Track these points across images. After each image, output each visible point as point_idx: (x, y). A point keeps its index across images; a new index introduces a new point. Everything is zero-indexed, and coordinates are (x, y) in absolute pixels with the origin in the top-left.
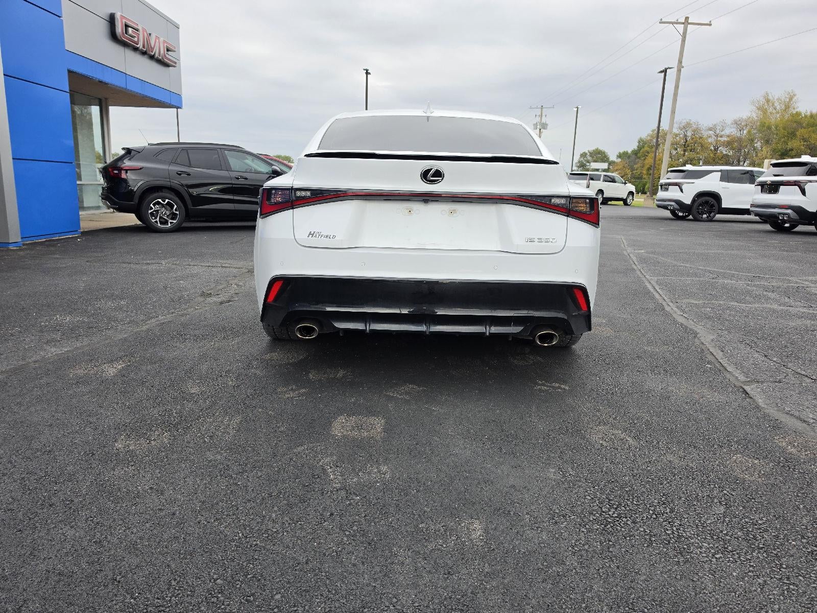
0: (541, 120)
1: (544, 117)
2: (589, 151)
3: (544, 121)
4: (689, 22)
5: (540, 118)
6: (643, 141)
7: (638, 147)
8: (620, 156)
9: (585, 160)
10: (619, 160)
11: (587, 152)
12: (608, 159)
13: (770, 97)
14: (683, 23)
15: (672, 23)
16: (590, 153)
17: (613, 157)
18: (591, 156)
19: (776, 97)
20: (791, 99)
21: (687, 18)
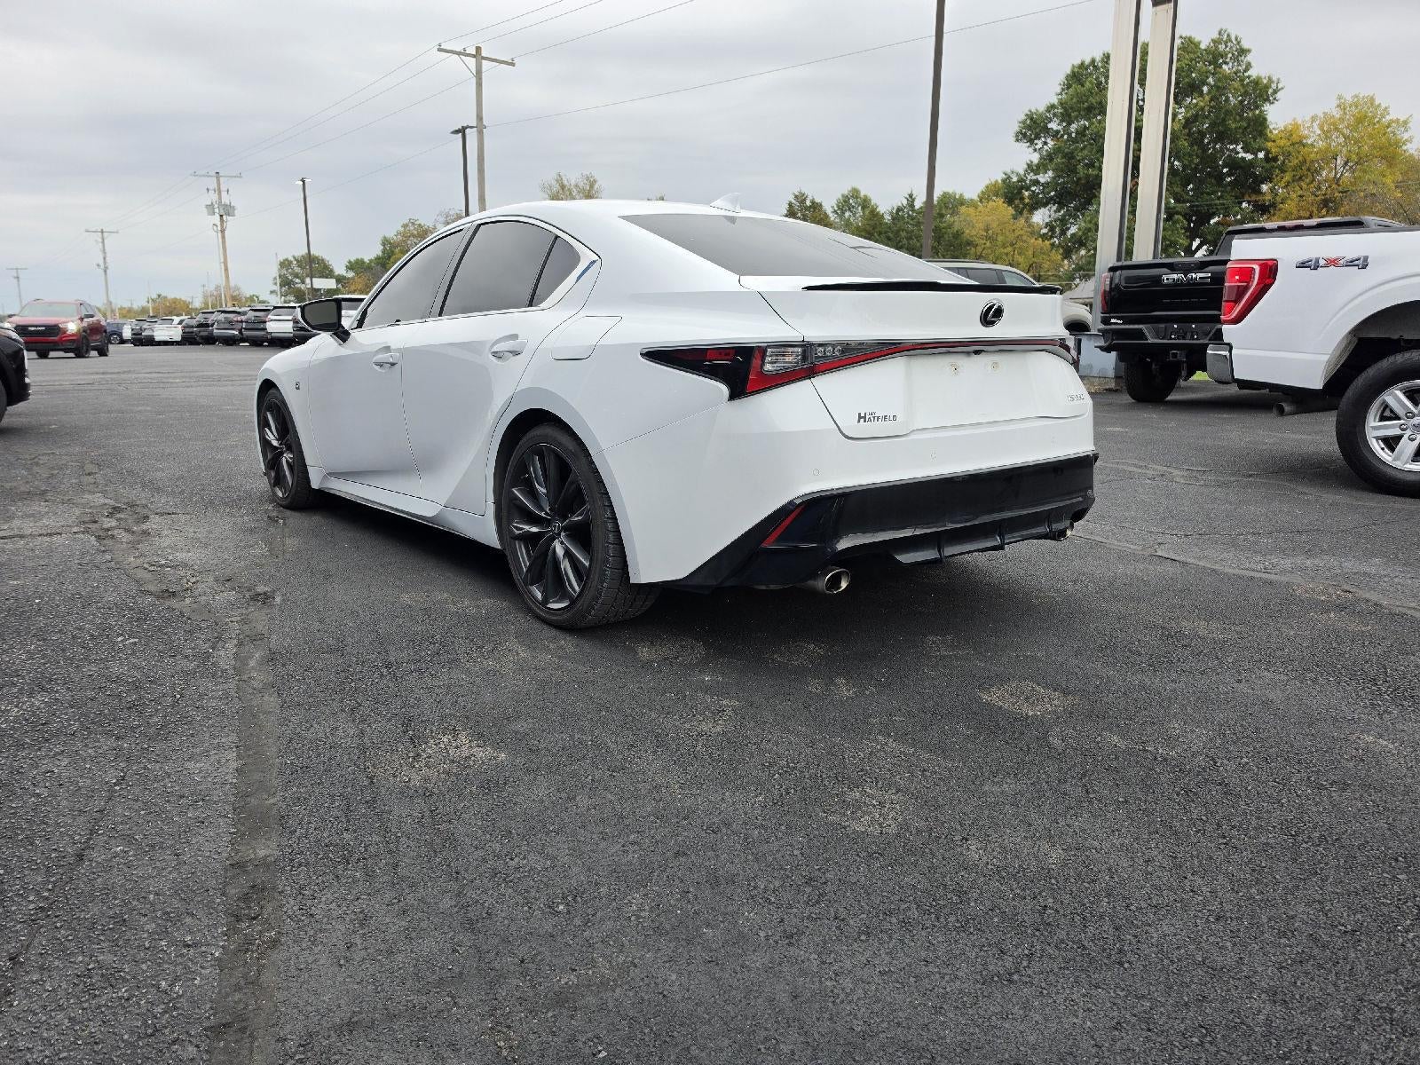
0: (220, 198)
1: (224, 194)
2: (294, 257)
3: (225, 200)
4: (483, 54)
5: (216, 195)
6: (390, 243)
7: (383, 252)
8: (351, 267)
9: (291, 274)
10: (351, 274)
11: (291, 258)
12: (332, 271)
13: (565, 183)
14: (474, 56)
15: (459, 53)
16: (298, 261)
17: (340, 270)
18: (299, 266)
19: (573, 182)
20: (592, 186)
21: (478, 49)
